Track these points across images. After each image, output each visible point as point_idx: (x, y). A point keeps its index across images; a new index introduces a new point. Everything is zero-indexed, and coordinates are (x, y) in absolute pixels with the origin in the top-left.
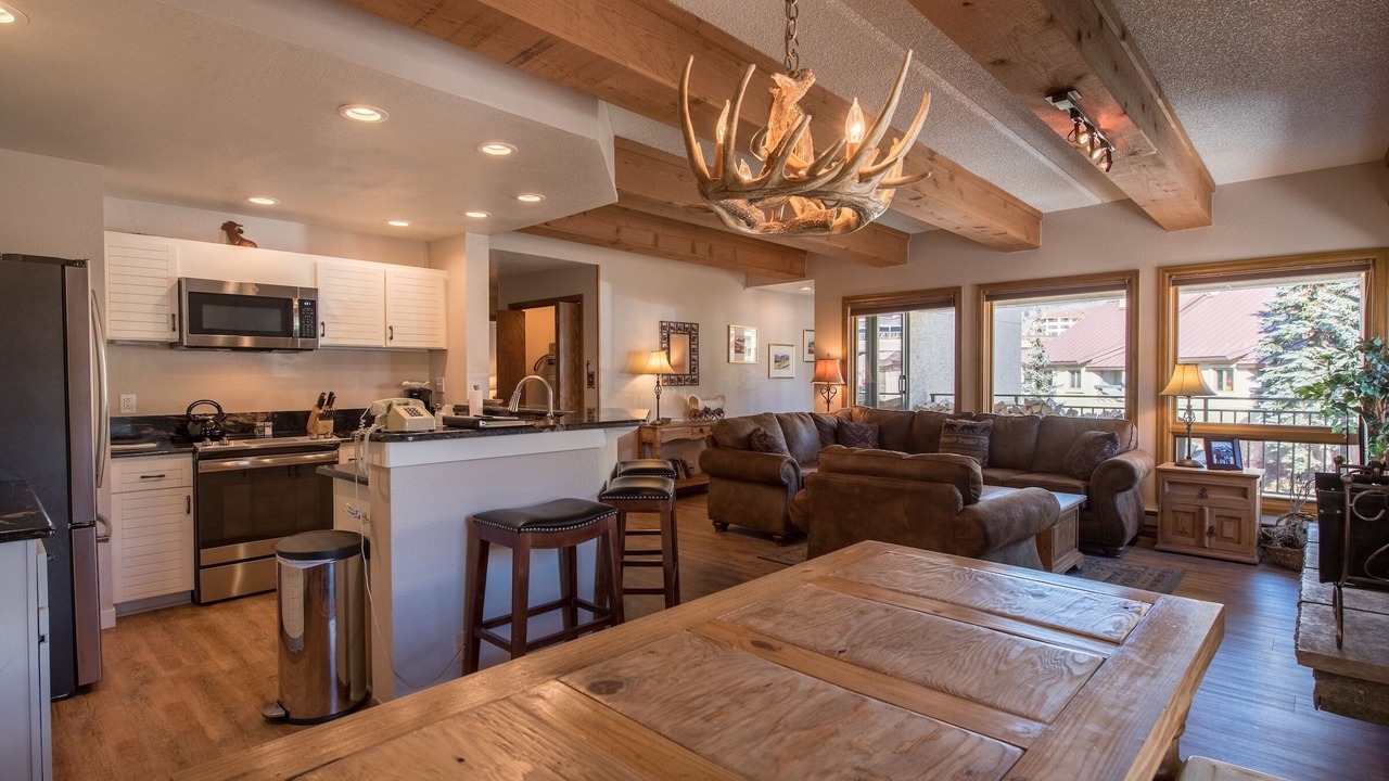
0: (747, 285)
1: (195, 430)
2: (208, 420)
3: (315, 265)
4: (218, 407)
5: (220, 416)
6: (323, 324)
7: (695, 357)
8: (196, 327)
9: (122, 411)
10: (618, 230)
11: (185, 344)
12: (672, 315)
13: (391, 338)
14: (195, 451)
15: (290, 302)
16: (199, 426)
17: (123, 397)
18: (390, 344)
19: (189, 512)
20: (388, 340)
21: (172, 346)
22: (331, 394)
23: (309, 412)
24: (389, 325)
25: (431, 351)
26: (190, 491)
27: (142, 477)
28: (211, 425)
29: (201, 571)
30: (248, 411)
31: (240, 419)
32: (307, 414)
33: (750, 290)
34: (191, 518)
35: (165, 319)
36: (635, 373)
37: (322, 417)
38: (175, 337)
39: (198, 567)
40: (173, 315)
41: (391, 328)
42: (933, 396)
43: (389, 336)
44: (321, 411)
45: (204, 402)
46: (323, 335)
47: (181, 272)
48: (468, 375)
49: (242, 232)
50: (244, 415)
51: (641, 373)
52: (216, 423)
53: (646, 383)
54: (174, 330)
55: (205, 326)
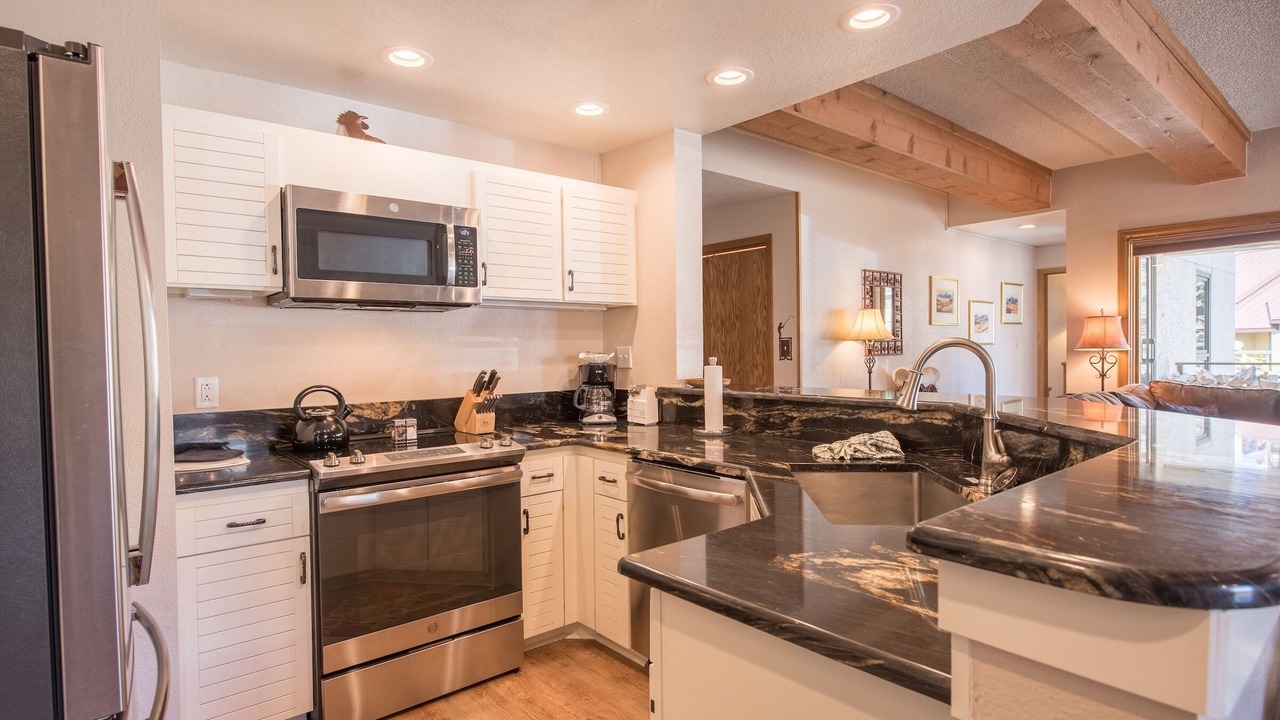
0: (948, 224)
1: (307, 434)
2: (324, 417)
3: (472, 175)
4: (339, 396)
5: (342, 409)
6: (483, 265)
7: (898, 318)
8: (309, 268)
9: (200, 404)
10: (873, 127)
11: (292, 295)
12: (875, 262)
13: (571, 289)
14: (312, 475)
15: (442, 228)
16: (312, 426)
17: (201, 381)
18: (570, 297)
19: (303, 580)
20: (567, 292)
21: (271, 299)
22: (493, 374)
23: (459, 401)
24: (567, 269)
25: (611, 309)
26: (304, 546)
27: (231, 526)
28: (329, 426)
29: (325, 683)
30: (377, 400)
31: (367, 413)
32: (456, 403)
33: (952, 230)
34: (306, 591)
35: (262, 255)
36: (836, 339)
37: (481, 408)
38: (274, 284)
39: (320, 675)
40: (274, 248)
41: (570, 272)
42: (1180, 367)
43: (568, 284)
44: (480, 400)
45: (319, 388)
46: (484, 283)
47: (285, 177)
48: (678, 342)
49: (366, 127)
50: (371, 406)
51: (844, 340)
52: (336, 421)
53: (851, 354)
54: (275, 272)
55: (322, 266)
